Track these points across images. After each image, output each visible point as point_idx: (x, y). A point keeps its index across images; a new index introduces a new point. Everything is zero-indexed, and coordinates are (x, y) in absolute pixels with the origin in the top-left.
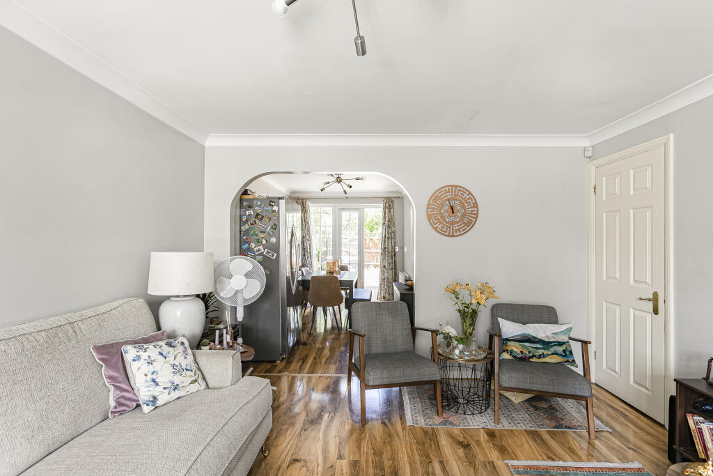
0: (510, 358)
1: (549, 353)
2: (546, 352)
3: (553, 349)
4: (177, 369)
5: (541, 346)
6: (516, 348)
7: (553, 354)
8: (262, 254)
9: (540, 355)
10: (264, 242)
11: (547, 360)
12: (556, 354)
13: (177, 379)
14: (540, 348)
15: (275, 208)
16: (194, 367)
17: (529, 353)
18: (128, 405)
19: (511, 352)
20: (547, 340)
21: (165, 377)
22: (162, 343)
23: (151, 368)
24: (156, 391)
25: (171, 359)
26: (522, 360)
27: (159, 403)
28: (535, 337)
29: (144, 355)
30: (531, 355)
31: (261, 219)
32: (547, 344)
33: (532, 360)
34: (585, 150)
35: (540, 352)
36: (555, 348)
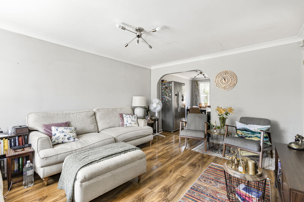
0: (237, 136)
1: (254, 136)
2: (252, 136)
3: (256, 135)
4: (132, 121)
5: (250, 133)
6: (239, 132)
7: (256, 137)
8: (167, 99)
9: (249, 137)
10: (168, 95)
11: (252, 139)
12: (257, 137)
13: (132, 122)
14: (250, 134)
15: (171, 85)
16: (136, 121)
17: (245, 135)
18: (123, 125)
19: (238, 134)
20: (254, 131)
21: (130, 121)
22: (131, 115)
23: (127, 119)
24: (127, 123)
25: (131, 118)
26: (242, 137)
27: (127, 126)
28: (249, 130)
29: (126, 117)
30: (245, 136)
31: (167, 88)
32: (253, 133)
33: (246, 138)
34: (300, 43)
35: (250, 135)
36: (256, 134)
